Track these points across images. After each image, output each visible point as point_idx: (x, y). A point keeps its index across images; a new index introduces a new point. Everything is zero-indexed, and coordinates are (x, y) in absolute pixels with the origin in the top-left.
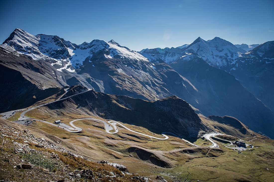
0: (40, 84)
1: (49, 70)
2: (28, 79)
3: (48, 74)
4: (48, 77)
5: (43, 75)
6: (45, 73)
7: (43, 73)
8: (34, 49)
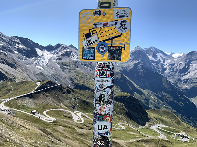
0: (13, 77)
1: (20, 66)
2: (3, 72)
3: (20, 69)
4: (20, 71)
5: (16, 69)
6: (17, 68)
7: (15, 68)
8: (8, 47)
